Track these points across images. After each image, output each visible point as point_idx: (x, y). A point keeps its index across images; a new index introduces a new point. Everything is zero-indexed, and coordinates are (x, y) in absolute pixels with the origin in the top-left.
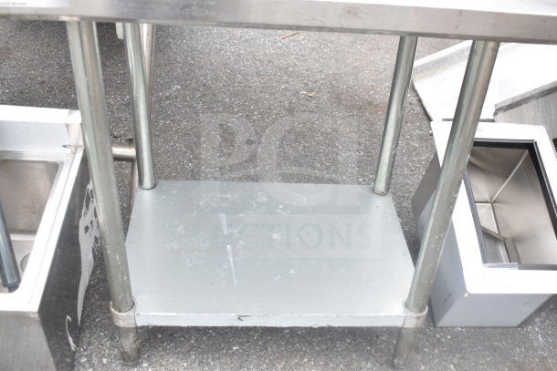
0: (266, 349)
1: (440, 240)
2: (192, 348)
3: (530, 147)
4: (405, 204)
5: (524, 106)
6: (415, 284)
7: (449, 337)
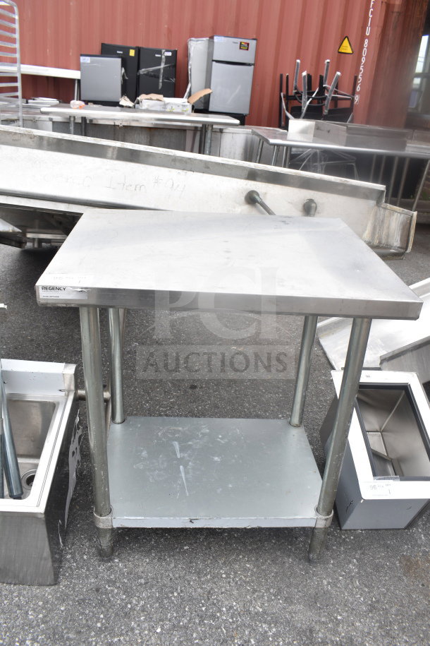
0: (210, 548)
1: (339, 458)
2: (153, 547)
3: (405, 389)
4: (315, 434)
5: (402, 357)
6: (323, 492)
7: (352, 538)
